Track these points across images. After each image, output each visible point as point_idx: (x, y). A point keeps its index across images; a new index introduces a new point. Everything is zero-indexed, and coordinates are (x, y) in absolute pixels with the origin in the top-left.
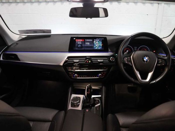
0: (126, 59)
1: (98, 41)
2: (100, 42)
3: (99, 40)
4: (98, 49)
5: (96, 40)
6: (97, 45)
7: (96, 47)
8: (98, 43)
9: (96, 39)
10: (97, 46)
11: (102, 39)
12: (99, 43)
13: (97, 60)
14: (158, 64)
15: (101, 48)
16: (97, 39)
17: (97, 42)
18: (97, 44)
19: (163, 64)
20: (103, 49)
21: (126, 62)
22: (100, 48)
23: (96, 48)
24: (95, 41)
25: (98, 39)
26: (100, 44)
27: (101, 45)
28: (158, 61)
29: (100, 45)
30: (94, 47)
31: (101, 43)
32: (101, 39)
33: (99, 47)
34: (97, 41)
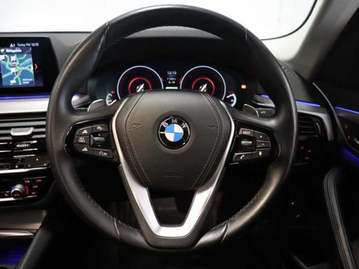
0: (85, 135)
1: (17, 53)
2: (25, 55)
3: (20, 51)
4: (20, 84)
5: (8, 51)
6: (13, 70)
7: (12, 77)
8: (17, 63)
9: (8, 47)
10: (17, 73)
11: (33, 45)
12: (21, 61)
13: (9, 128)
14: (236, 154)
15: (31, 82)
16: (11, 45)
17: (14, 58)
18: (14, 66)
19: (260, 153)
20: (41, 84)
21: (85, 149)
22: (26, 81)
23: (13, 82)
24: (5, 53)
25: (16, 46)
26: (25, 66)
27: (31, 70)
28: (238, 139)
29: (26, 68)
30: (4, 76)
31: (30, 60)
32: (28, 45)
33: (22, 76)
34: (11, 54)
